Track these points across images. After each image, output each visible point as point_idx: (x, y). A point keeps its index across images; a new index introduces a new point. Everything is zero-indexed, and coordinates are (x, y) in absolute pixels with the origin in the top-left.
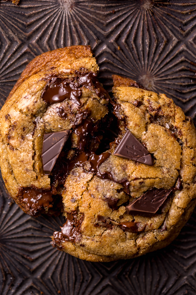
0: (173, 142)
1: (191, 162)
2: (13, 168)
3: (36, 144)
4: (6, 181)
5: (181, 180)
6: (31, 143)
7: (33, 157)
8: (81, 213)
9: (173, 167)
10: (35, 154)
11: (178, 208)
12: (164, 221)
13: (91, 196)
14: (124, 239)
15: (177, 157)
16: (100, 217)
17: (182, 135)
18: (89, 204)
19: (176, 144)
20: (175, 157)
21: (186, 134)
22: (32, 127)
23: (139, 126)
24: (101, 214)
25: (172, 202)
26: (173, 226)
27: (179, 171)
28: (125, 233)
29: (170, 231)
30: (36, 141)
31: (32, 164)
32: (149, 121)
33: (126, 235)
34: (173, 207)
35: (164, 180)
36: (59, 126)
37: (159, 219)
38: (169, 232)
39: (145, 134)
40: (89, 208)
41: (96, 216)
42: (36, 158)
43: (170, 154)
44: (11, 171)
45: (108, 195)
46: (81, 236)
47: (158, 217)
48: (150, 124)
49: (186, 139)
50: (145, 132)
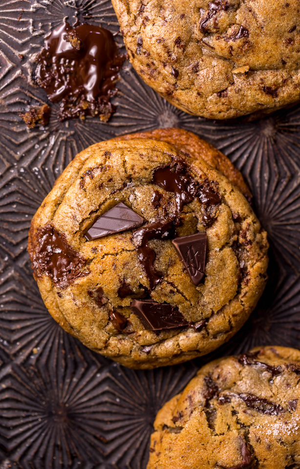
0: (234, 284)
1: (231, 317)
2: (63, 203)
3: (106, 204)
4: (44, 206)
5: (206, 323)
6: (102, 198)
7: (92, 212)
8: (89, 269)
9: (211, 306)
10: (96, 211)
11: (178, 344)
12: (154, 344)
13: (113, 265)
14: (102, 326)
15: (224, 301)
16: (100, 290)
17: (247, 285)
18: (104, 270)
19: (235, 287)
20: (222, 299)
21: (251, 287)
22: (118, 185)
23: (219, 239)
24: (104, 289)
25: (178, 334)
26: (157, 356)
27: (213, 314)
28: (108, 323)
29: (150, 357)
30: (108, 201)
31: (85, 217)
32: (231, 243)
33: (108, 324)
34: (174, 339)
35: (193, 309)
36: (142, 210)
37: (152, 338)
38: (148, 358)
39: (216, 252)
40: (100, 273)
41: (99, 286)
42: (94, 215)
43: (221, 290)
44: (59, 202)
45: (129, 281)
46: (67, 286)
47: (152, 335)
48: (229, 247)
49: (246, 293)
50: (218, 250)
